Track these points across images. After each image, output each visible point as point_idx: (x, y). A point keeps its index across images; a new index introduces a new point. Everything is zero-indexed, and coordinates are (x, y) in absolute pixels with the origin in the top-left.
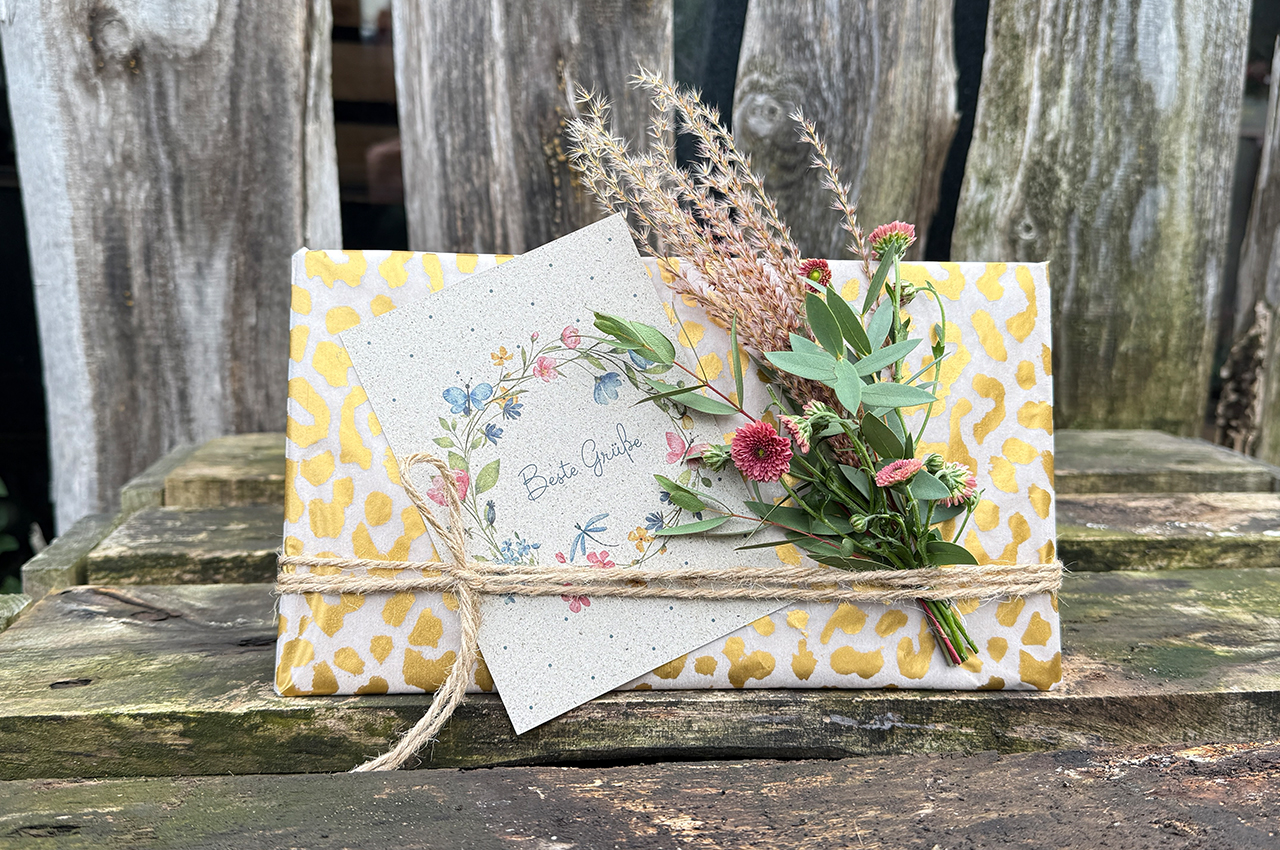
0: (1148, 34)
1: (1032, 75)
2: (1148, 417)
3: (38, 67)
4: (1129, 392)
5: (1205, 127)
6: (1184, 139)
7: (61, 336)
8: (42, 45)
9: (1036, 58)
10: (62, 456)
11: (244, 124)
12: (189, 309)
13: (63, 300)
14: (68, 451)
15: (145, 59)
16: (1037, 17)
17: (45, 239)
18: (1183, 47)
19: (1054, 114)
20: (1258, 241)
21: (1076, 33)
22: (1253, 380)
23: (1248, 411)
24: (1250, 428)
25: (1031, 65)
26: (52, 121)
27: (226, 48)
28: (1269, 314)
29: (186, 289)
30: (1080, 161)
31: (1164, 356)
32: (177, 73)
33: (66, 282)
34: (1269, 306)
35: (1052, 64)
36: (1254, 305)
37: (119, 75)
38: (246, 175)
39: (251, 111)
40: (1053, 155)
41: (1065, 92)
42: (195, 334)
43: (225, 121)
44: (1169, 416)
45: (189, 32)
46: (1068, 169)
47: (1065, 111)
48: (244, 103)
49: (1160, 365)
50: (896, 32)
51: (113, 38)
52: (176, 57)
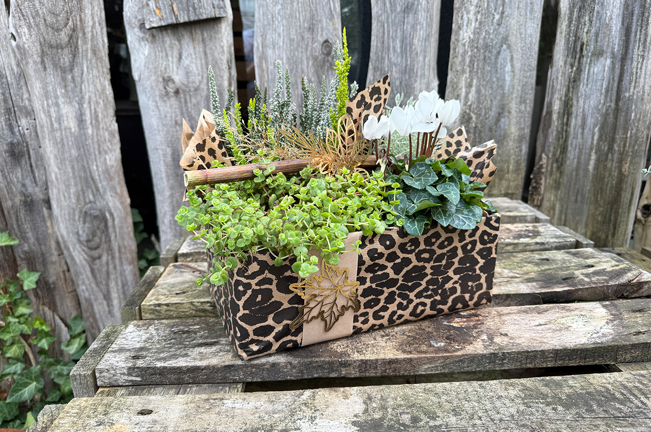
0: (501, 68)
1: (463, 84)
2: (503, 192)
3: (148, 95)
4: (496, 185)
5: (521, 97)
6: (514, 102)
7: (159, 176)
8: (149, 88)
9: (463, 78)
10: (161, 212)
13: (159, 166)
14: (163, 211)
15: (181, 91)
16: (464, 65)
17: (153, 147)
18: (513, 71)
19: (470, 96)
20: (543, 132)
21: (477, 69)
22: (541, 179)
23: (539, 189)
24: (539, 194)
25: (462, 80)
26: (153, 111)
27: (203, 86)
28: (546, 157)
30: (479, 111)
31: (508, 172)
32: (190, 95)
33: (160, 160)
34: (546, 155)
35: (469, 80)
36: (541, 154)
37: (172, 96)
40: (470, 109)
41: (474, 89)
44: (510, 191)
45: (193, 82)
46: (475, 114)
47: (474, 95)
49: (506, 175)
50: (417, 71)
51: (171, 85)
52: (190, 90)
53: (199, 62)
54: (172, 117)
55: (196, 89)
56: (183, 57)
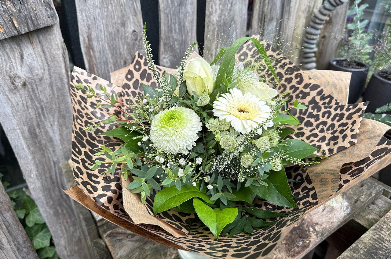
7: (20, 147)
11: (56, 92)
12: (51, 134)
13: (20, 141)
15: (27, 84)
26: (6, 103)
27: (46, 76)
29: (50, 130)
32: (36, 85)
33: (19, 137)
37: (21, 89)
38: (58, 103)
39: (57, 89)
42: (54, 138)
43: (51, 92)
45: (37, 75)
48: (55, 88)
51: (18, 80)
52: (35, 81)
53: (39, 59)
54: (23, 104)
55: (41, 80)
56: (25, 57)
